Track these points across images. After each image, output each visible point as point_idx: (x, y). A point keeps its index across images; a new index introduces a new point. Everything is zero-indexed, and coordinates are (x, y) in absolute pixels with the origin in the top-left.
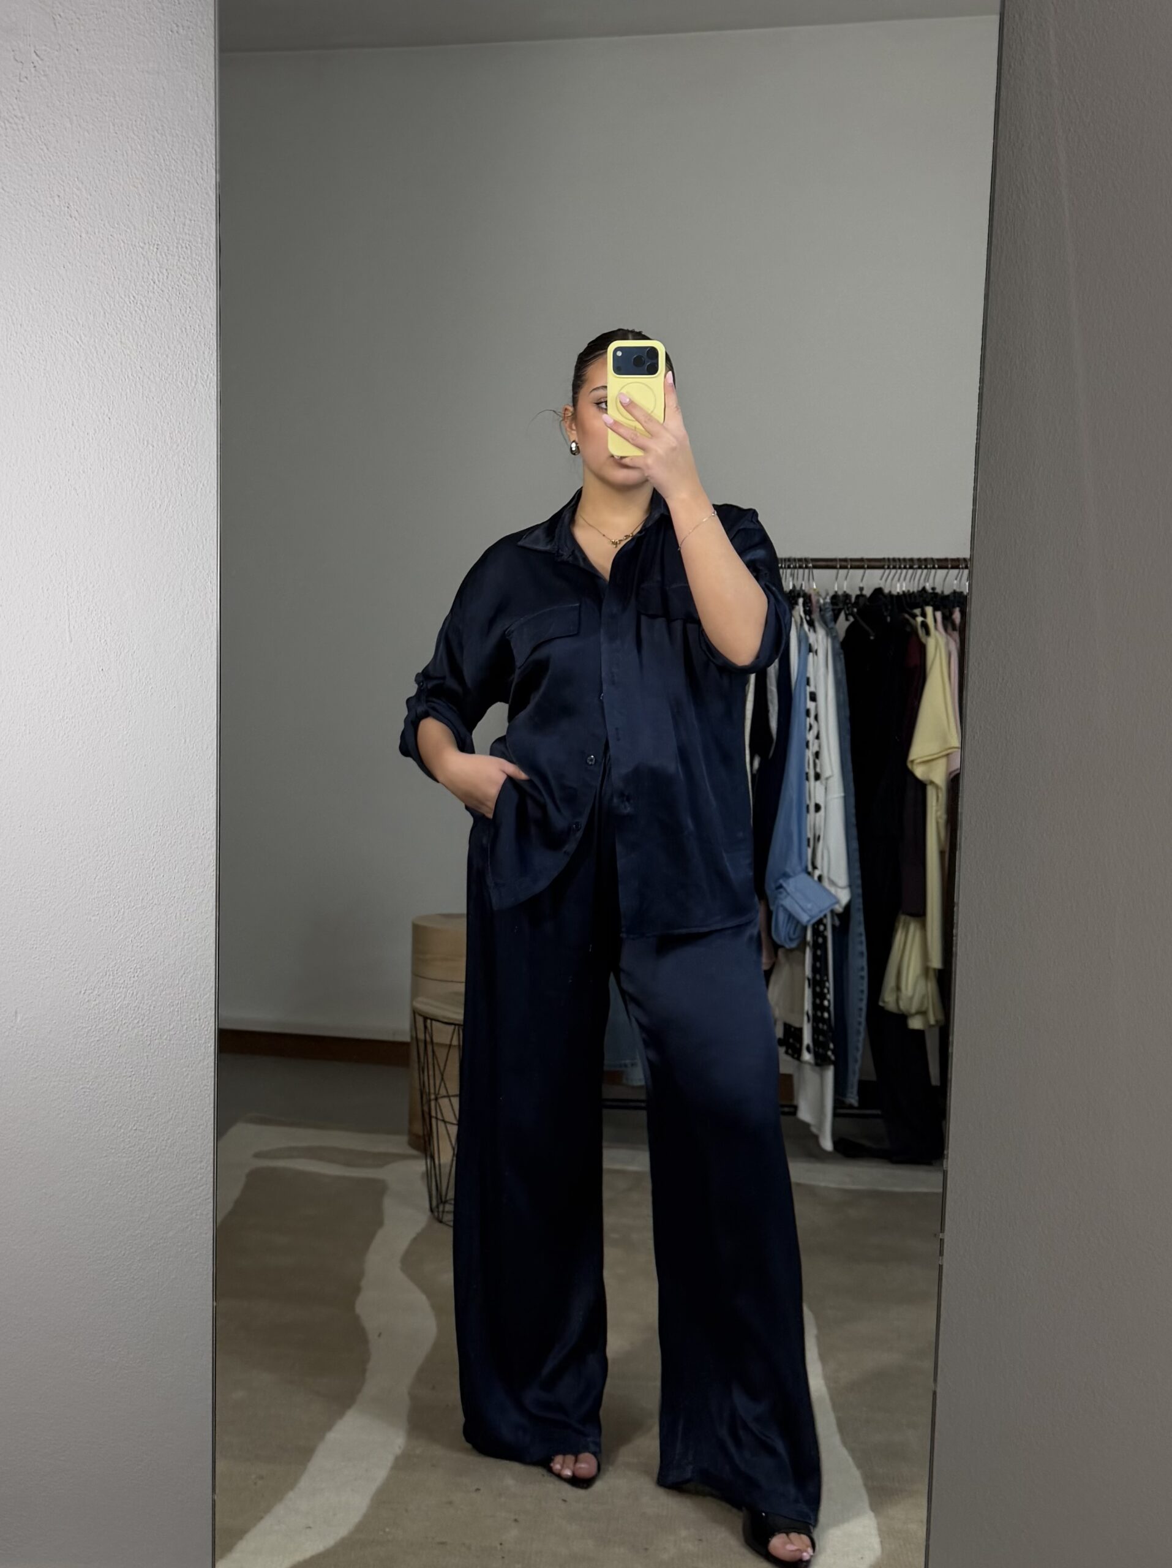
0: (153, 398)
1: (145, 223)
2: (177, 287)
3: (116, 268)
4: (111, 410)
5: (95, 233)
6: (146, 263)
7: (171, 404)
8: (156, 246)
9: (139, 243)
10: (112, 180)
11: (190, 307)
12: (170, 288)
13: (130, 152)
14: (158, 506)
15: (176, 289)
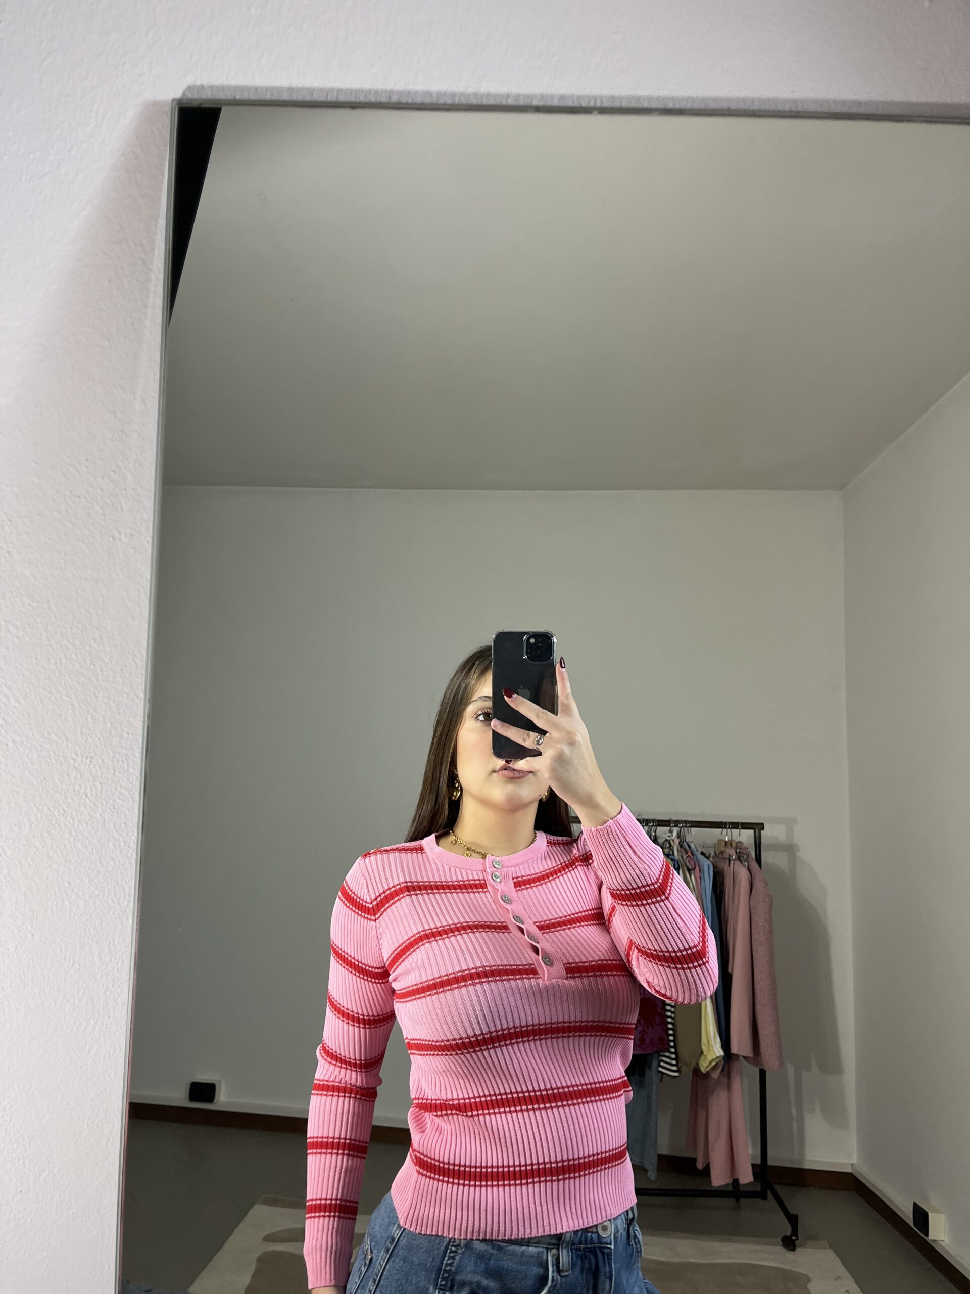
0: (81, 915)
1: (79, 734)
2: (111, 802)
3: (44, 780)
4: (34, 925)
5: (23, 742)
6: (79, 776)
7: (101, 922)
8: (89, 759)
9: (71, 755)
10: (43, 689)
11: (125, 824)
12: (104, 803)
13: (64, 661)
14: (83, 1028)
15: (110, 804)
